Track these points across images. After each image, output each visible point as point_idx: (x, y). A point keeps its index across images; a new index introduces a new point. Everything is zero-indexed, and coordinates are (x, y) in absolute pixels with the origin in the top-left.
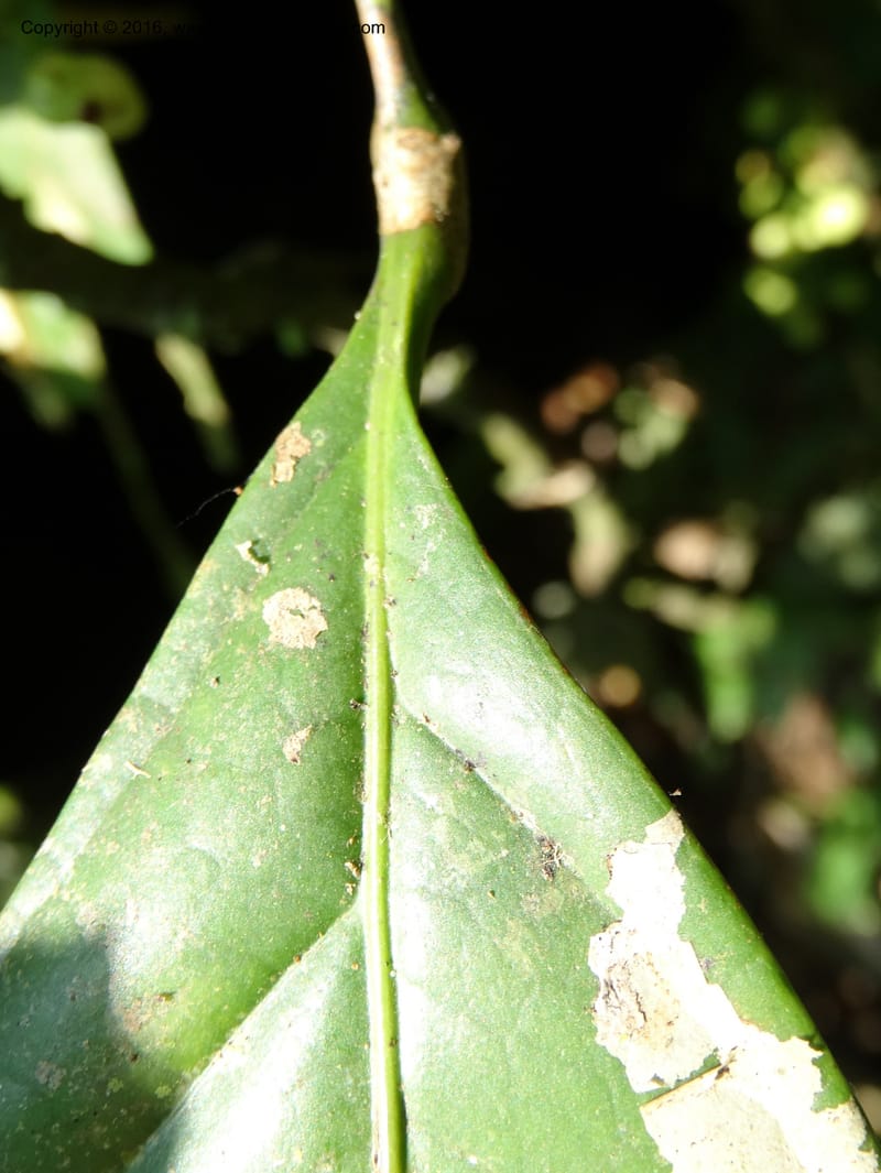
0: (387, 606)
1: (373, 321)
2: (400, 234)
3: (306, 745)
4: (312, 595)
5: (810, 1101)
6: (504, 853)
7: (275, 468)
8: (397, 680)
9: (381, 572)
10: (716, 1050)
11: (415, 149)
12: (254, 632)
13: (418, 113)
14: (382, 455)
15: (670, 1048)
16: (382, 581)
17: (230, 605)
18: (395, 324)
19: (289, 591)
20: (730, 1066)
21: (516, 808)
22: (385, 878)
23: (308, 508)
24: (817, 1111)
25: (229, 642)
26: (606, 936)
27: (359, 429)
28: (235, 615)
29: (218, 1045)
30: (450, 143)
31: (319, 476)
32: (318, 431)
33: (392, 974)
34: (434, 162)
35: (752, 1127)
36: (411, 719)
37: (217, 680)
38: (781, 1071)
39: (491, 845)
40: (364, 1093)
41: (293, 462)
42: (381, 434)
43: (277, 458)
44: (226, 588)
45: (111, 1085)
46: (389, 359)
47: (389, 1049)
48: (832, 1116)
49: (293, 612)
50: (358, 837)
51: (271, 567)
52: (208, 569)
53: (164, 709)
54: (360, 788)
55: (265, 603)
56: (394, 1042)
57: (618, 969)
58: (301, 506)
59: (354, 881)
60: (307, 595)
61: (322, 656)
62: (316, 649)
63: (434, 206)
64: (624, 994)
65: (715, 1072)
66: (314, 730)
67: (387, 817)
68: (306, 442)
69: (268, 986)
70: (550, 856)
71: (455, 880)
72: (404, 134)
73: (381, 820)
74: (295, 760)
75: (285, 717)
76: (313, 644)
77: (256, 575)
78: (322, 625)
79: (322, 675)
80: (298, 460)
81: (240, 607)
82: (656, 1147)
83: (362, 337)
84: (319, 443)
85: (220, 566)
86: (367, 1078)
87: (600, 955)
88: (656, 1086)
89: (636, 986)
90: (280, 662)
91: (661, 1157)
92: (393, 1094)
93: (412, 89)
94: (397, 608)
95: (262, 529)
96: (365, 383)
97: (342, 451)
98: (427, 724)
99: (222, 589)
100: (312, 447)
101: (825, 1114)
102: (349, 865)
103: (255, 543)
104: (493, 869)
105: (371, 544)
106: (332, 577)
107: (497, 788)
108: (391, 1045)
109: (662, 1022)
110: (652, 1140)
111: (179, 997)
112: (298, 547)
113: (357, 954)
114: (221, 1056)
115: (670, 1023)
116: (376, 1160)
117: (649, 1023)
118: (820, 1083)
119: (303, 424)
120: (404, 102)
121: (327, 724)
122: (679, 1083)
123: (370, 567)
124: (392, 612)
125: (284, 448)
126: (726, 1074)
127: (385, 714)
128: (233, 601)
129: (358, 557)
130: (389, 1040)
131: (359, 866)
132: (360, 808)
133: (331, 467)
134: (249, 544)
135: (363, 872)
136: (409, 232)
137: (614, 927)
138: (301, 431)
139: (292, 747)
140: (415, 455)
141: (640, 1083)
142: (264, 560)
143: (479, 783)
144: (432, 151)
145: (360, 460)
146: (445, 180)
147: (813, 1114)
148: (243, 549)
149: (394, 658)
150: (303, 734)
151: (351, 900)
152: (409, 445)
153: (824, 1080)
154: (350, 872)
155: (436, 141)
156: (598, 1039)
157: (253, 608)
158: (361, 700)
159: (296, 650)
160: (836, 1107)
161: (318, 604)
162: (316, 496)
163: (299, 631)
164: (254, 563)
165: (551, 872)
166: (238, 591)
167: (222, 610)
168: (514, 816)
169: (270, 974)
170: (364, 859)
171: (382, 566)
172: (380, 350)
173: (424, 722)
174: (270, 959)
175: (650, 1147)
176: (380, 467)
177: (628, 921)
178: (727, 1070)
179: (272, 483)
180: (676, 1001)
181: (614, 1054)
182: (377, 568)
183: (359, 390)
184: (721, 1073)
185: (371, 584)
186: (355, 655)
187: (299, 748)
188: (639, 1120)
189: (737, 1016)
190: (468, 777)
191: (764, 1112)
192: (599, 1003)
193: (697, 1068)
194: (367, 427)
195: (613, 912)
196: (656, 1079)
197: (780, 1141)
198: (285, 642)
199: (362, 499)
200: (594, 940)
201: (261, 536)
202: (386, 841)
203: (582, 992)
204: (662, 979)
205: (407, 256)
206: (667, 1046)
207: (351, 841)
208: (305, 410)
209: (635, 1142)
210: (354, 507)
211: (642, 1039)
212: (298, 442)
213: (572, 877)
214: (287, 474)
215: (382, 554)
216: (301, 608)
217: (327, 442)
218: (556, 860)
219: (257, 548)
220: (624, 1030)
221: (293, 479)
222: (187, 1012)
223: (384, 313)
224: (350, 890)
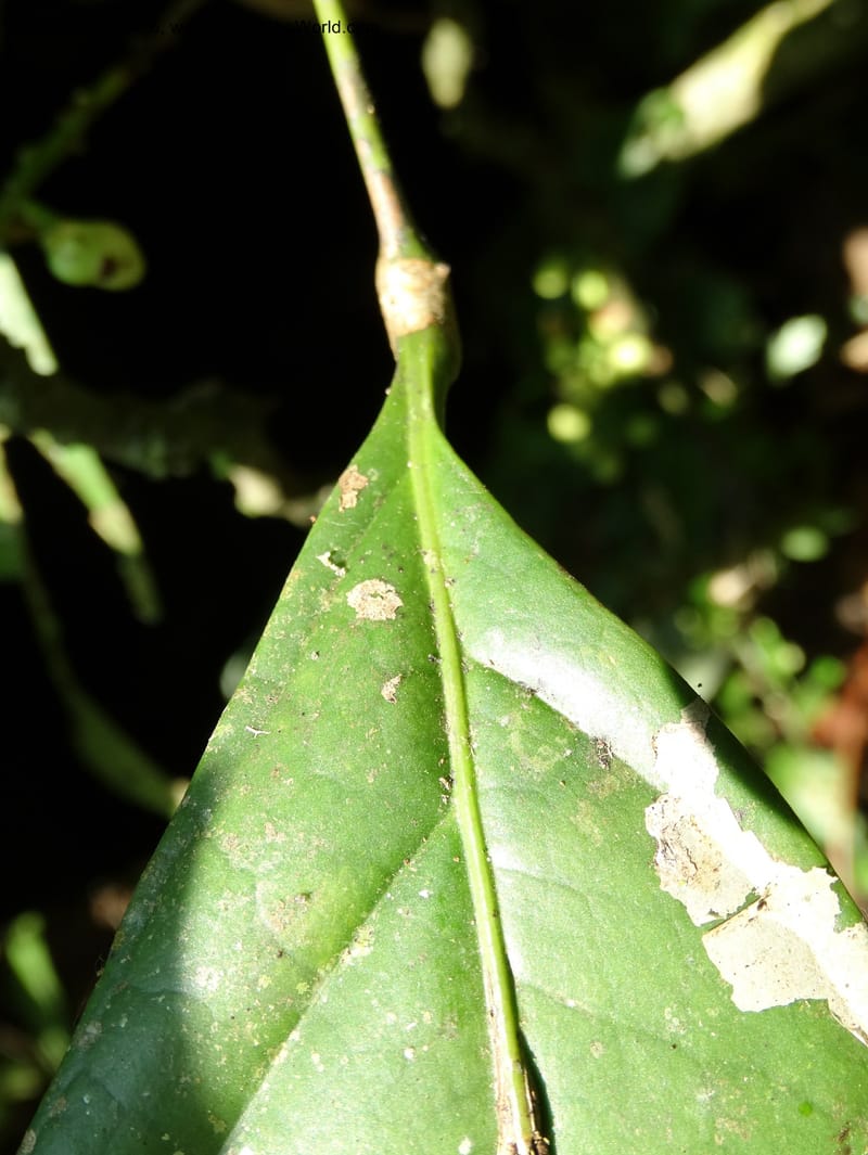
0: (447, 585)
1: (402, 394)
2: (412, 335)
3: (398, 687)
4: (386, 582)
5: (832, 922)
6: (568, 752)
7: (342, 499)
8: (462, 639)
9: (440, 562)
10: (754, 889)
11: (417, 274)
12: (344, 617)
13: (413, 247)
14: (425, 480)
15: (718, 890)
16: (441, 568)
17: (318, 601)
18: (420, 392)
19: (367, 582)
20: (767, 900)
21: (572, 719)
22: (474, 785)
23: (370, 527)
24: (839, 932)
25: (322, 627)
26: (657, 805)
27: (404, 469)
28: (323, 608)
29: (346, 942)
30: (442, 270)
31: (376, 503)
32: (372, 470)
33: (488, 859)
34: (430, 284)
35: (790, 951)
36: (479, 666)
37: (317, 653)
38: (807, 899)
39: (560, 750)
40: (475, 960)
41: (356, 493)
42: (423, 467)
43: (342, 492)
44: (313, 589)
45: (261, 981)
46: (419, 413)
47: (493, 919)
48: (851, 934)
49: (374, 596)
50: (447, 758)
51: (347, 571)
52: (297, 577)
53: (273, 685)
54: (444, 721)
55: (348, 594)
56: (496, 913)
57: (669, 830)
58: (365, 526)
59: (448, 793)
60: (382, 583)
61: (401, 624)
62: (396, 620)
63: (435, 314)
64: (677, 850)
65: (757, 903)
66: (402, 678)
67: (469, 739)
68: (364, 478)
69: (385, 887)
70: (605, 751)
71: (532, 777)
72: (407, 263)
73: (465, 741)
74: (392, 700)
75: (379, 669)
76: (393, 616)
77: (335, 577)
78: (399, 602)
79: (403, 636)
80: (360, 491)
81: (326, 603)
82: (718, 973)
83: (395, 404)
84: (374, 478)
85: (306, 574)
86: (476, 948)
87: (655, 821)
88: (713, 918)
89: (685, 843)
90: (368, 630)
91: (723, 981)
92: (500, 955)
93: (410, 231)
94: (455, 585)
95: (337, 544)
96: (403, 434)
97: (392, 484)
98: (492, 667)
99: (309, 589)
100: (369, 481)
101: (845, 933)
102: (442, 779)
103: (333, 553)
104: (561, 766)
105: (426, 542)
106: (401, 569)
107: (555, 706)
108: (494, 915)
109: (708, 869)
110: (713, 966)
111: (315, 898)
112: (368, 553)
113: (457, 849)
114: (349, 953)
115: (715, 870)
116: (492, 1015)
117: (700, 871)
118: (838, 906)
119: (359, 466)
120: (405, 240)
121: (412, 673)
122: (730, 916)
123: (429, 560)
124: (452, 590)
125: (347, 484)
126: (764, 907)
127: (456, 664)
128: (320, 598)
129: (419, 554)
130: (492, 913)
131: (450, 781)
132: (445, 736)
133: (384, 496)
134: (328, 554)
135: (455, 785)
136: (419, 332)
137: (662, 799)
138: (358, 471)
139: (388, 690)
140: (456, 474)
141: (699, 917)
142: (341, 565)
143: (540, 703)
144: (428, 276)
145: (408, 488)
146: (440, 296)
147: (836, 934)
148: (324, 558)
149: (458, 622)
150: (396, 680)
151: (447, 807)
152: (450, 467)
153: (841, 903)
154: (444, 786)
155: (432, 268)
156: (662, 887)
157: (338, 600)
158: (437, 655)
159: (381, 622)
160: (853, 926)
161: (392, 588)
162: (376, 518)
163: (380, 608)
164: (334, 567)
165: (607, 761)
166: (324, 590)
167: (311, 606)
168: (572, 726)
169: (387, 875)
170: (453, 776)
171: (439, 557)
172: (411, 412)
173: (489, 665)
174: (386, 862)
175: (714, 973)
176: (426, 490)
177: (673, 792)
178: (765, 903)
179: (341, 509)
180: (718, 853)
181: (676, 897)
182: (435, 559)
183: (399, 440)
184: (760, 906)
185: (433, 571)
186: (428, 622)
187: (394, 690)
188: (702, 949)
189: (767, 854)
190: (531, 700)
191: (798, 939)
192: (659, 857)
193: (741, 905)
194: (410, 465)
195: (659, 788)
196: (712, 913)
197: (813, 963)
198: (371, 617)
199: (414, 515)
200: (648, 810)
201: (336, 549)
202: (471, 757)
203: (645, 852)
204: (705, 837)
205: (422, 346)
206: (716, 888)
207: (442, 761)
208: (358, 457)
209: (701, 970)
210: (408, 519)
211: (696, 884)
212: (357, 479)
213: (624, 766)
214: (352, 502)
215: (438, 551)
216: (379, 592)
217: (380, 478)
218: (610, 753)
219: (334, 557)
220: (681, 877)
221: (358, 505)
222: (322, 911)
223: (409, 387)
224: (445, 800)
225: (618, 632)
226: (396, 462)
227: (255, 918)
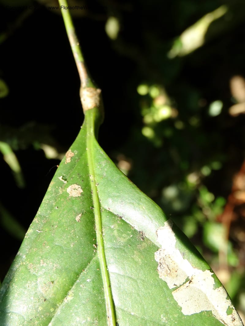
0: (96, 185)
1: (85, 128)
2: (89, 110)
3: (81, 217)
4: (78, 185)
5: (212, 287)
6: (131, 236)
7: (66, 160)
8: (101, 201)
9: (94, 178)
10: (188, 277)
11: (91, 92)
12: (65, 196)
13: (90, 84)
14: (91, 154)
15: (177, 278)
16: (95, 180)
17: (58, 191)
18: (90, 127)
19: (73, 185)
20: (192, 280)
21: (133, 226)
22: (103, 247)
23: (75, 168)
24: (214, 290)
25: (59, 199)
26: (158, 252)
27: (85, 150)
28: (60, 193)
29: (65, 296)
30: (99, 91)
31: (77, 161)
32: (75, 151)
33: (108, 269)
34: (95, 95)
35: (199, 296)
36: (105, 210)
37: (58, 207)
38: (205, 280)
39: (128, 235)
40: (104, 300)
41: (70, 158)
42: (90, 150)
43: (66, 158)
44: (57, 187)
45: (39, 309)
46: (90, 134)
47: (109, 288)
48: (218, 290)
49: (74, 189)
50: (96, 238)
51: (67, 182)
52: (52, 184)
53: (45, 217)
54: (95, 227)
55: (67, 189)
56: (110, 286)
57: (162, 259)
58: (73, 168)
59: (95, 249)
60: (77, 185)
61: (82, 198)
62: (81, 196)
63: (96, 104)
64: (164, 265)
65: (189, 282)
66: (82, 214)
67: (102, 232)
68: (73, 153)
69: (77, 278)
70: (143, 235)
71: (120, 244)
72: (88, 89)
73: (101, 233)
74: (79, 221)
75: (74, 211)
76: (80, 195)
77: (64, 184)
78: (82, 191)
79: (83, 201)
80: (71, 157)
81: (61, 191)
82: (177, 303)
83: (83, 131)
84: (76, 153)
85: (55, 183)
86: (104, 297)
87: (157, 257)
89: (167, 263)
90: (72, 200)
91: (179, 306)
92: (111, 299)
93: (89, 79)
94: (99, 185)
95: (64, 174)
96: (85, 140)
97: (81, 155)
98: (109, 210)
99: (56, 188)
100: (74, 154)
101: (216, 290)
102: (94, 245)
103: (63, 176)
104: (129, 240)
105: (91, 172)
106: (83, 181)
107: (128, 222)
108: (109, 287)
109: (174, 271)
110: (176, 301)
111: (55, 282)
112: (74, 176)
113: (98, 267)
114: (66, 299)
115: (176, 271)
116: (108, 317)
117: (171, 272)
118: (214, 282)
119: (72, 150)
120: (87, 82)
121: (85, 212)
122: (180, 286)
123: (91, 178)
124: (98, 187)
125: (68, 155)
126: (191, 282)
127: (99, 209)
128: (59, 190)
129: (88, 176)
130: (108, 286)
131: (96, 245)
132: (95, 232)
133: (79, 159)
134: (62, 177)
135: (98, 247)
136: (91, 109)
137: (160, 249)
138: (71, 151)
139: (78, 218)
140: (99, 152)
141: (171, 286)
142: (65, 180)
143: (123, 221)
144: (95, 92)
145: (86, 156)
146: (98, 98)
147: (213, 290)
148: (60, 178)
149: (99, 197)
150: (80, 215)
151: (95, 253)
152: (98, 150)
153: (215, 281)
154: (94, 247)
155: (96, 90)
156: (160, 277)
157: (64, 191)
158: (93, 207)
159: (76, 197)
160: (219, 288)
161: (80, 187)
162: (76, 165)
163: (76, 193)
164: (63, 181)
165: (143, 239)
166: (60, 188)
167: (56, 192)
168: (133, 227)
169: (77, 274)
170: (97, 244)
171: (94, 177)
172: (88, 133)
173: (108, 210)
174: (77, 271)
175: (176, 303)
176: (91, 157)
177: (163, 247)
178: (192, 281)
179: (66, 163)
180: (177, 266)
181: (164, 280)
182: (93, 177)
183: (84, 142)
185: (92, 181)
186: (90, 197)
187: (79, 218)
188: (172, 296)
189: (192, 267)
190: (120, 220)
191: (202, 292)
192: (159, 268)
193: (184, 282)
194: (87, 149)
195: (159, 246)
196: (175, 285)
197: (207, 299)
198: (73, 196)
199: (88, 164)
200: (155, 253)
201: (64, 175)
202: (103, 238)
203: (154, 266)
204: (173, 261)
205: (92, 114)
206: (176, 277)
207: (94, 239)
208: (72, 147)
209: (172, 303)
210: (86, 166)
211: (170, 276)
212: (71, 154)
213: (148, 240)
214: (69, 161)
215: (94, 175)
216: (76, 188)
217: (78, 153)
218: (144, 236)
219: (63, 178)
220: (165, 274)
221: (71, 162)
222: (57, 286)
223: (88, 126)
224: (95, 251)
225: (145, 199)
226: (83, 149)
227: (37, 289)
